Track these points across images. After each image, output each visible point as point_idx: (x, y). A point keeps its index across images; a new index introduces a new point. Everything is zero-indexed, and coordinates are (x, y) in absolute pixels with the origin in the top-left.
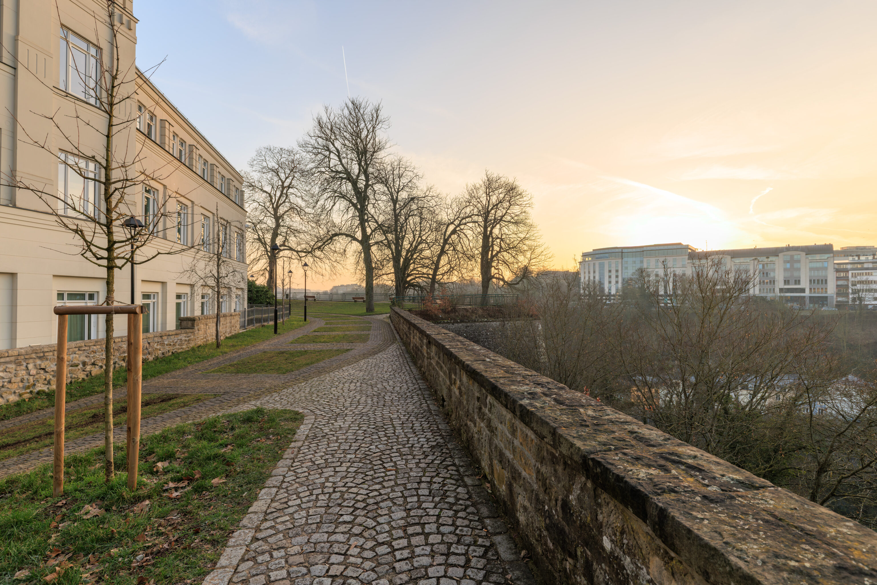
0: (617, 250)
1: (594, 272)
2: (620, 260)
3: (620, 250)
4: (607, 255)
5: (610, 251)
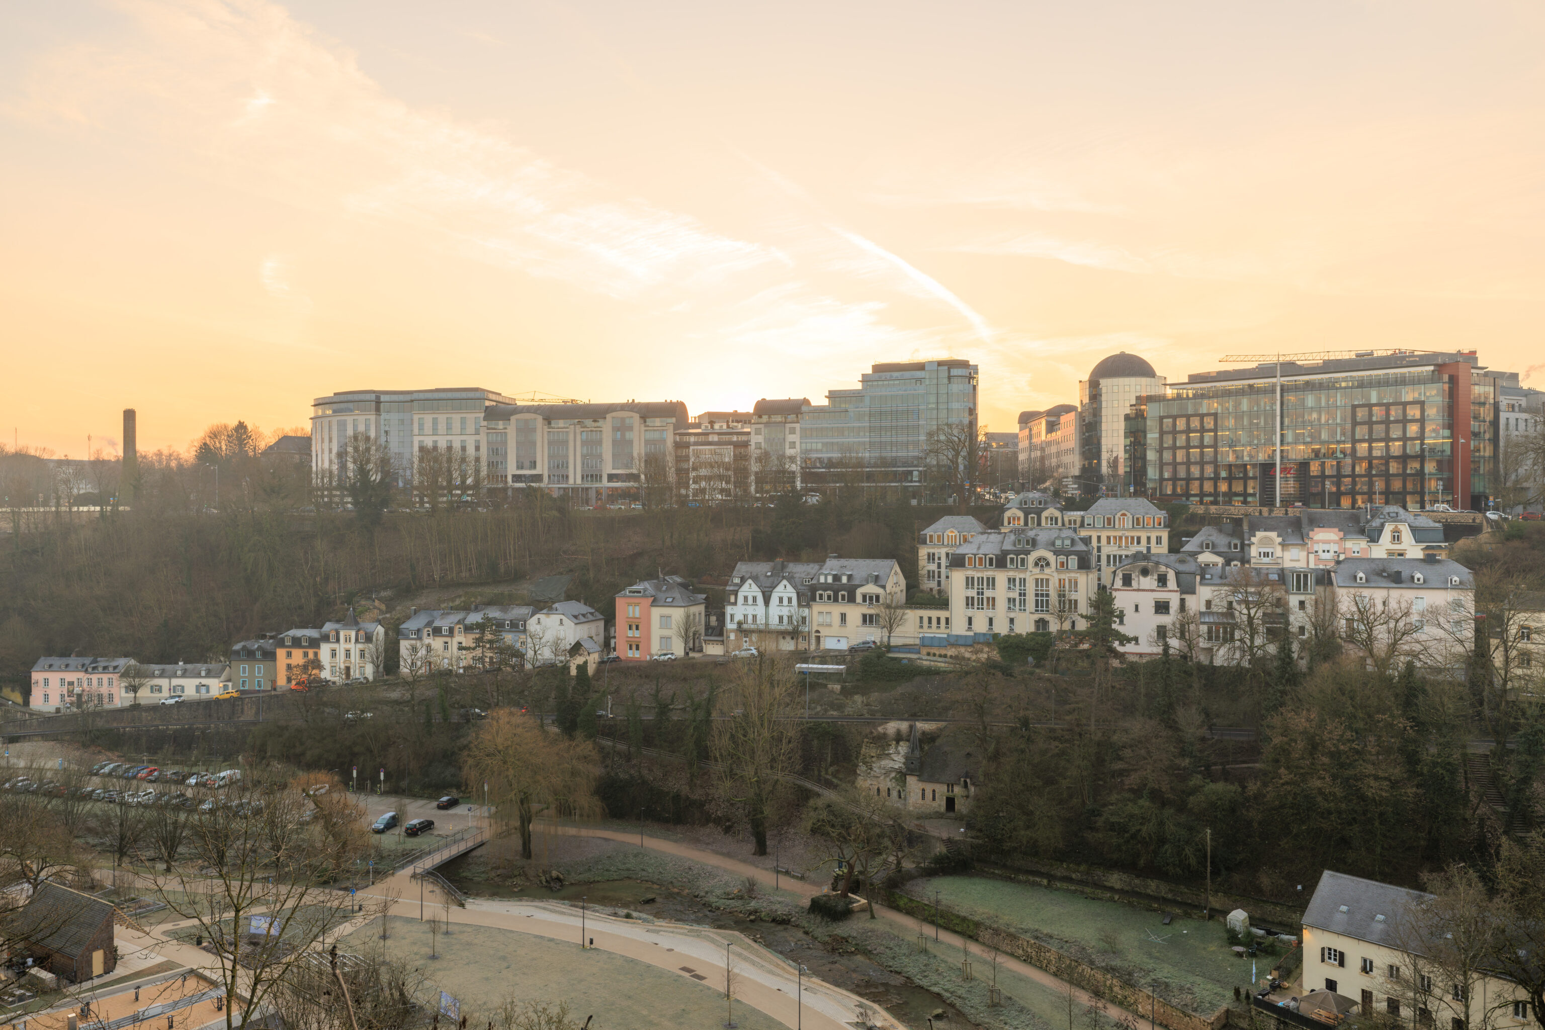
0: (368, 397)
1: (330, 440)
2: (373, 418)
3: (373, 397)
4: (351, 405)
5: (356, 397)
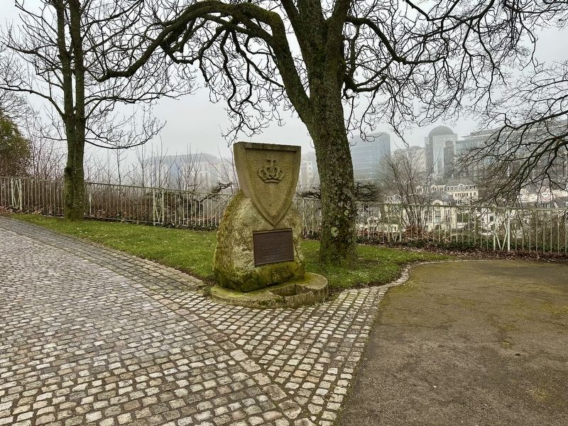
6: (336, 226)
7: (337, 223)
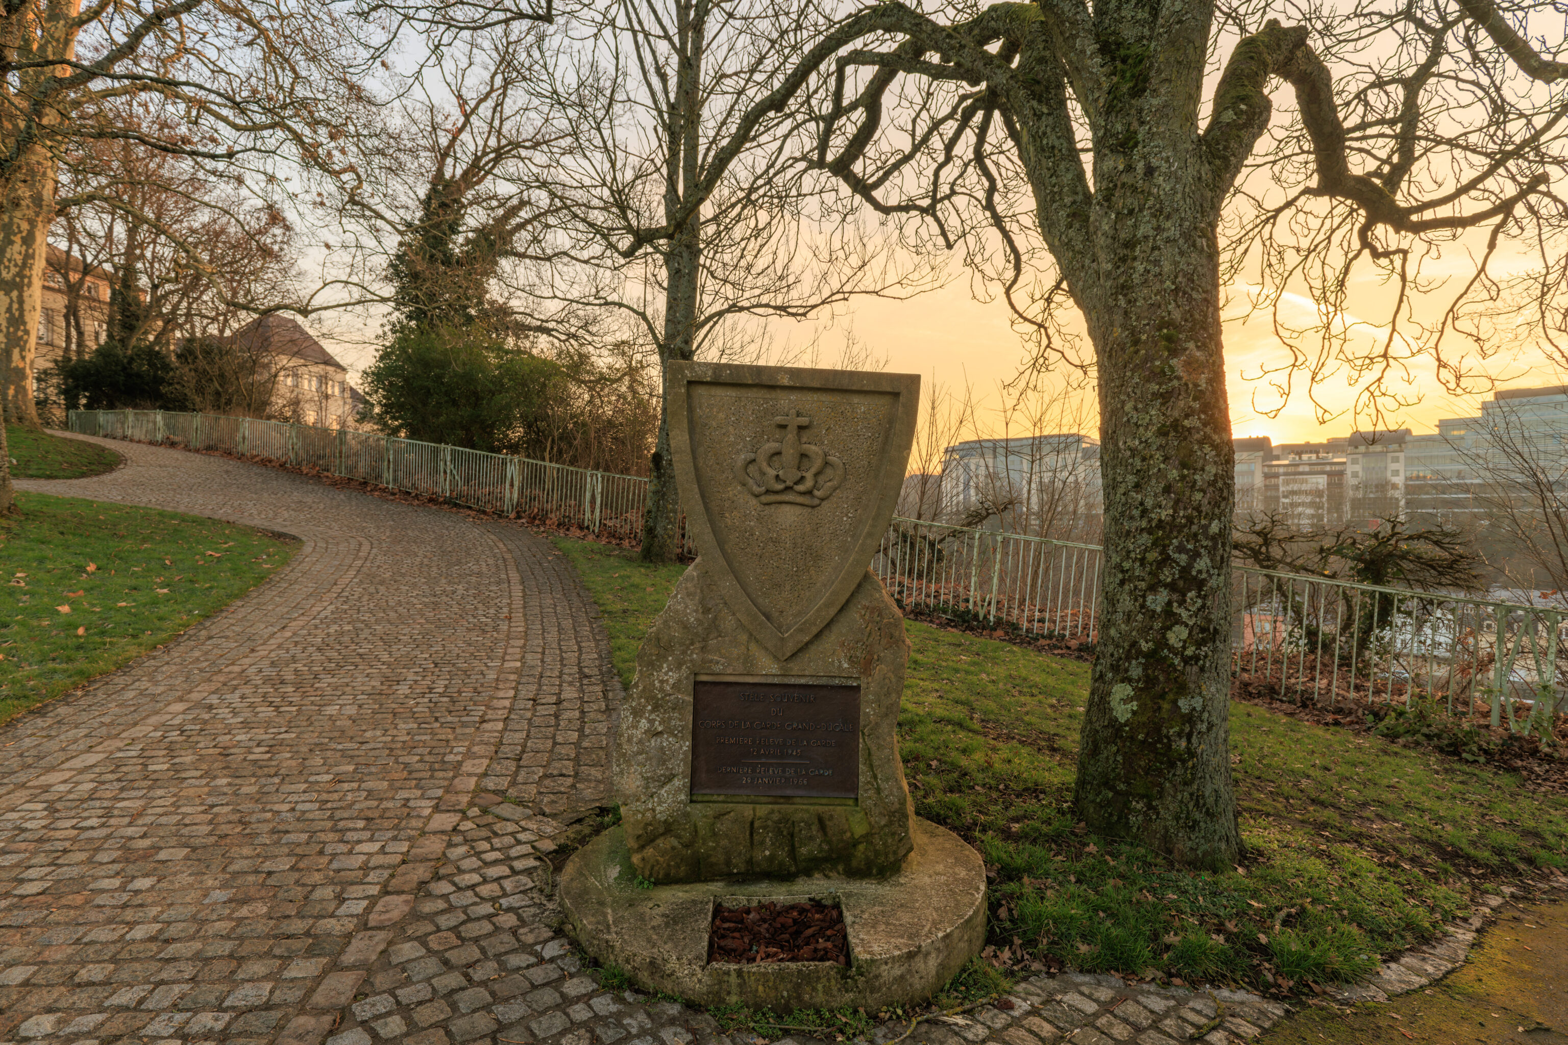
6: (1128, 680)
7: (1136, 671)
